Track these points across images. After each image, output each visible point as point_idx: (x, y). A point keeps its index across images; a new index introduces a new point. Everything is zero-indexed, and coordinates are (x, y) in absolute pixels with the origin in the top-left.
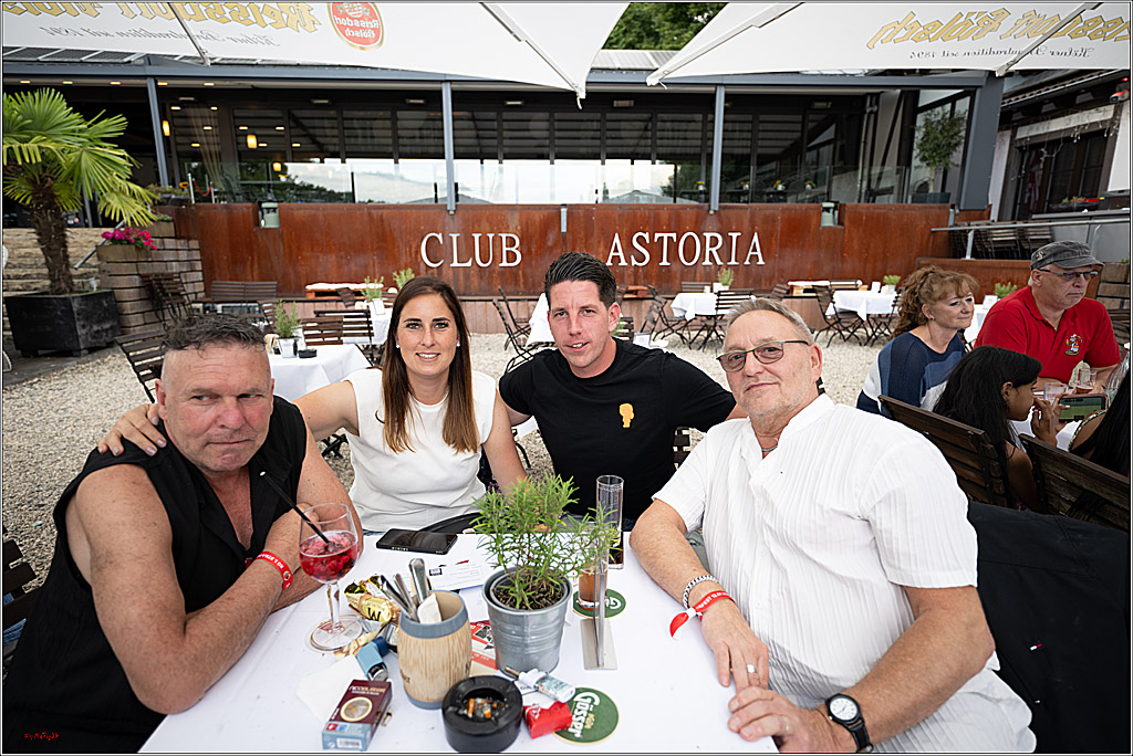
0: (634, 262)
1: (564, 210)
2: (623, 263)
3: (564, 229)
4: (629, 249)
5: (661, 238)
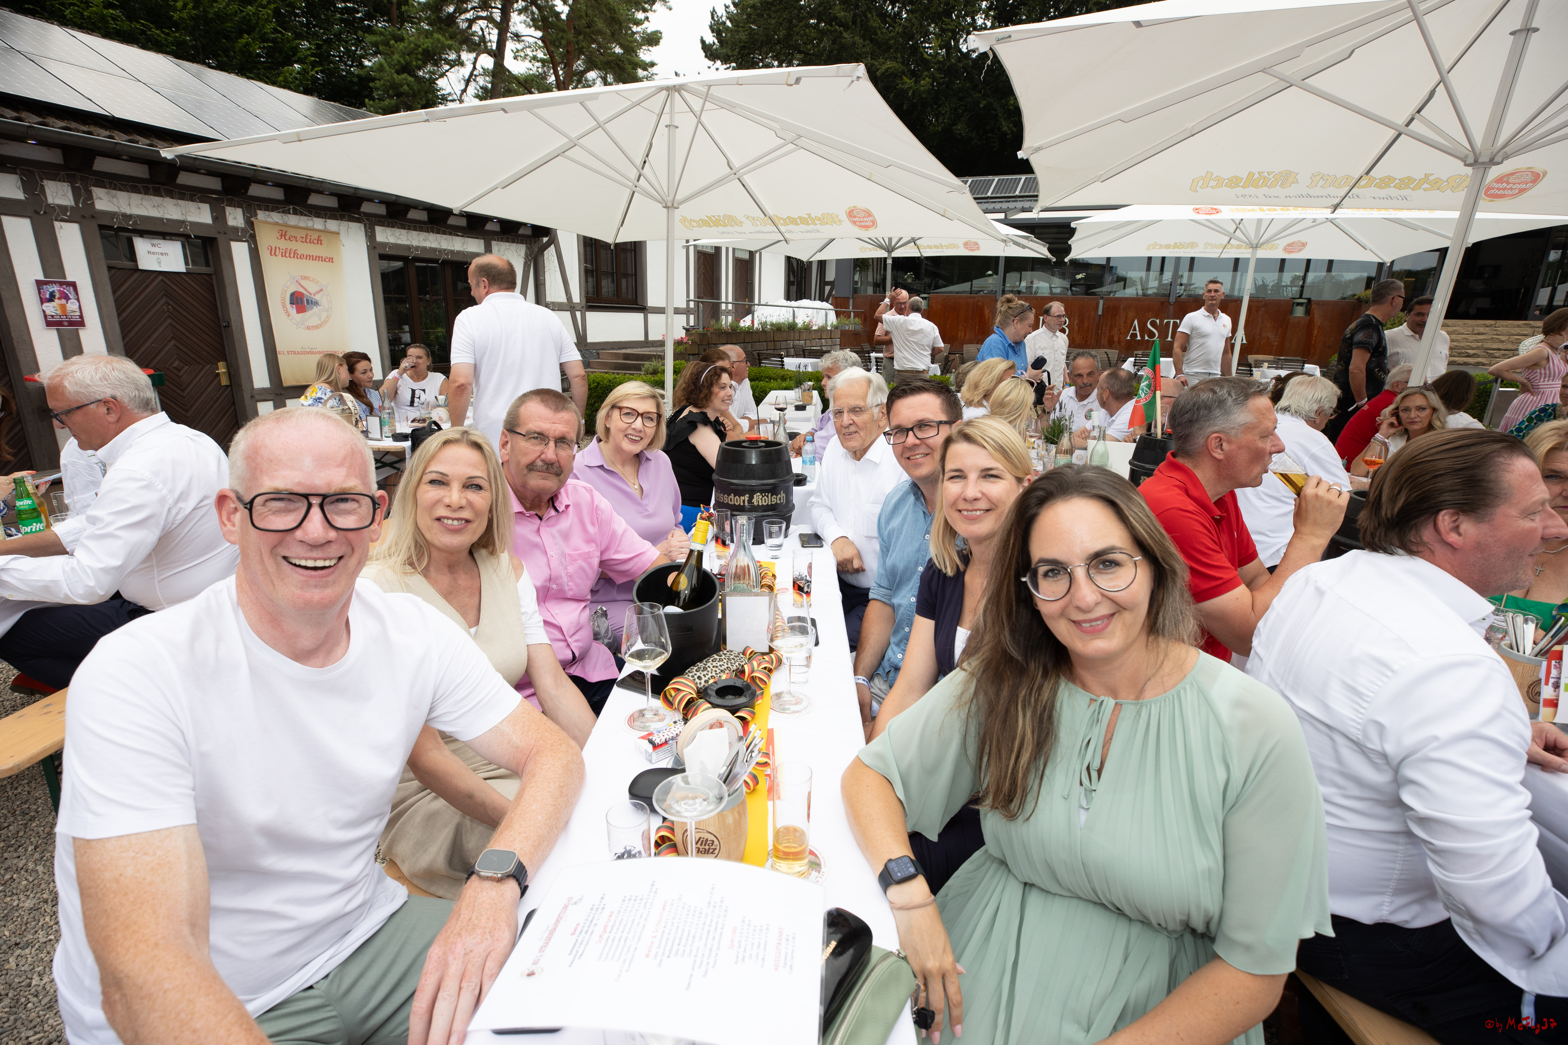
0: (1146, 338)
1: (1101, 302)
2: (1139, 338)
3: (1100, 313)
4: (1143, 329)
5: (1168, 323)
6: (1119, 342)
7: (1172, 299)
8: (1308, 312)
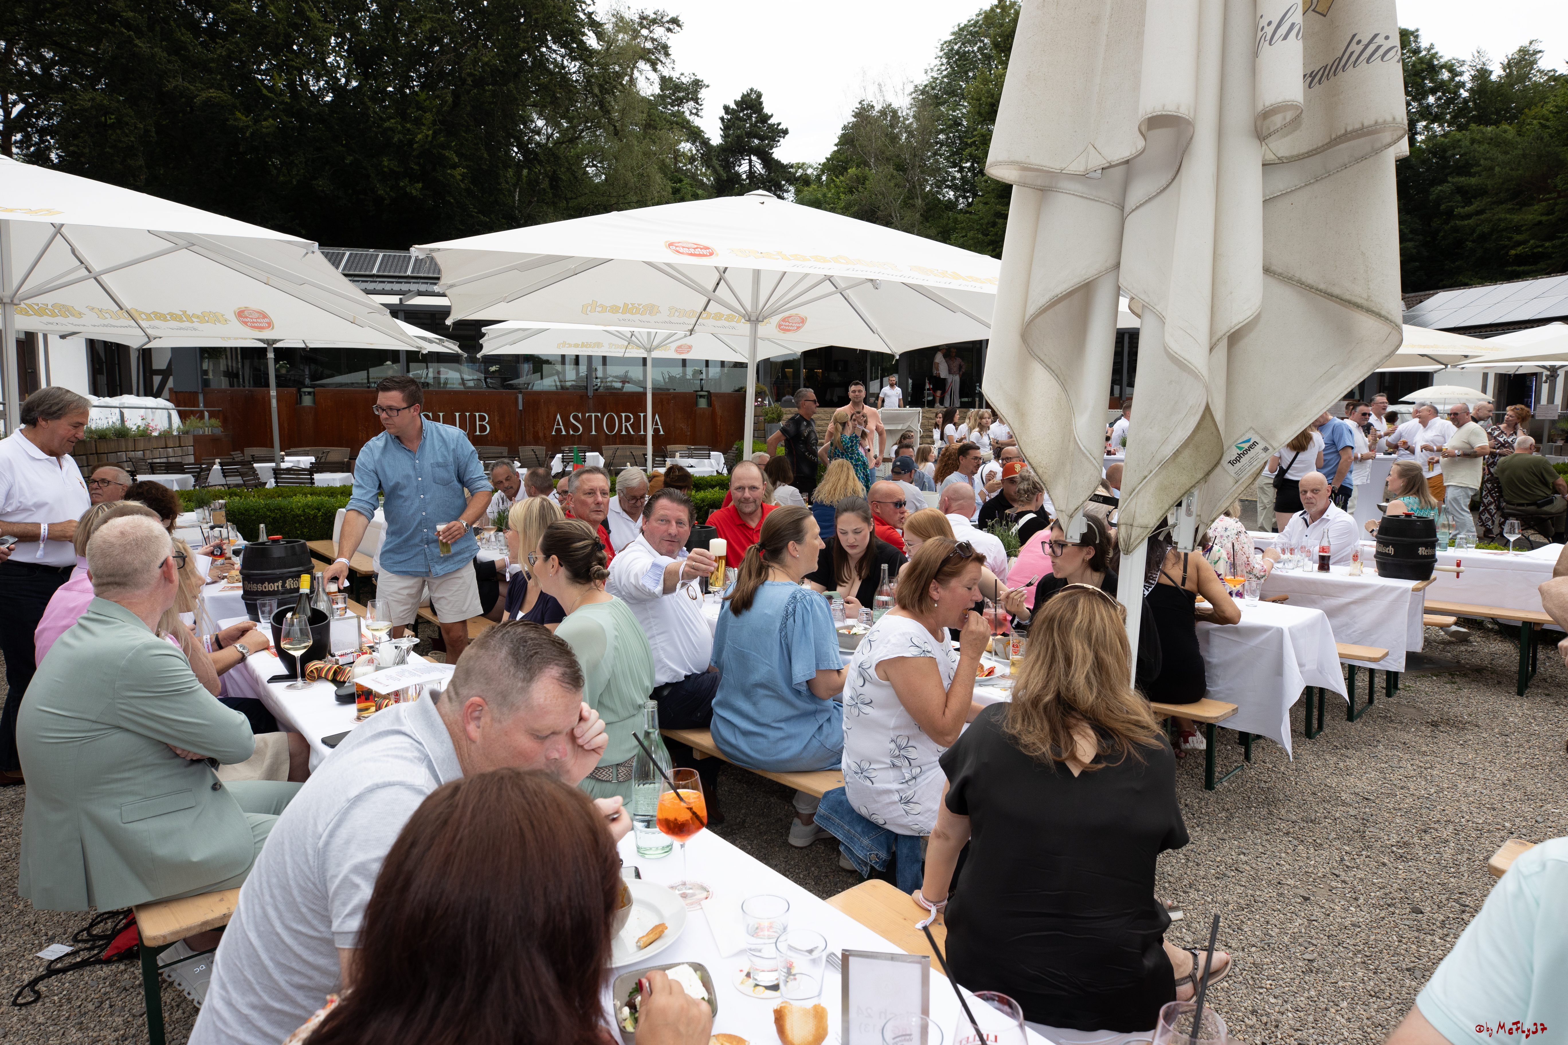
0: (571, 433)
1: (520, 396)
2: (564, 433)
3: (521, 408)
4: (567, 424)
5: (590, 417)
6: (545, 438)
7: (590, 393)
8: (710, 404)
